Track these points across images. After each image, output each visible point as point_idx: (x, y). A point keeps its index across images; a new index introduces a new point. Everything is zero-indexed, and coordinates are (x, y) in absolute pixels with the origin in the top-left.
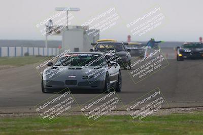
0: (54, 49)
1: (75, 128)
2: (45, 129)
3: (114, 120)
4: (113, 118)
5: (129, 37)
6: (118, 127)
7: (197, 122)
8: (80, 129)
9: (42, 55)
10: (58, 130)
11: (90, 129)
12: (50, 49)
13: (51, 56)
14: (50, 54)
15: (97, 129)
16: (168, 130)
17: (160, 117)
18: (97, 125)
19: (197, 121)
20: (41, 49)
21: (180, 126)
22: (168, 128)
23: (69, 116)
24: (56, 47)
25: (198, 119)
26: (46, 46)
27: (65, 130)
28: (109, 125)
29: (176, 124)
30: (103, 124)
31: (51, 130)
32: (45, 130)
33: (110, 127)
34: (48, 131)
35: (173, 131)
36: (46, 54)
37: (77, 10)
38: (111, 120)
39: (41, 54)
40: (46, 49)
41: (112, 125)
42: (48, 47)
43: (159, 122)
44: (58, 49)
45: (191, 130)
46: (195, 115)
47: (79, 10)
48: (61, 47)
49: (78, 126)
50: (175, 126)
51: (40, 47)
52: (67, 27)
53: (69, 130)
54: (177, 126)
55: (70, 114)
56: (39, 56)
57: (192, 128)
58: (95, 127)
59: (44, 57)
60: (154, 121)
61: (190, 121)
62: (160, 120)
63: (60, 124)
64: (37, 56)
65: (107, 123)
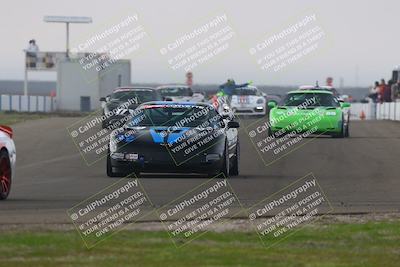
0: (41, 98)
1: (81, 254)
2: (23, 256)
3: (159, 240)
4: (157, 237)
5: (189, 75)
6: (167, 253)
7: (322, 245)
8: (91, 258)
9: (18, 109)
10: (49, 259)
11: (112, 256)
12: (33, 98)
13: (34, 113)
14: (33, 109)
15: (124, 257)
16: (265, 261)
17: (249, 234)
18: (126, 249)
19: (322, 242)
20: (15, 98)
21: (289, 252)
22: (266, 257)
23: (70, 231)
24: (45, 95)
25: (325, 239)
26: (26, 92)
27: (62, 259)
28: (148, 250)
29: (280, 249)
30: (137, 247)
31: (36, 259)
32: (22, 259)
33: (151, 253)
34: (29, 260)
35: (274, 262)
36: (25, 108)
37: (86, 21)
38: (153, 240)
39: (15, 107)
40: (25, 98)
41: (155, 250)
42: (29, 94)
43: (248, 244)
44: (48, 99)
45: (309, 261)
46: (318, 230)
47: (91, 21)
48: (55, 95)
49: (88, 251)
50: (278, 252)
51: (14, 94)
52: (67, 54)
53: (70, 258)
54: (283, 252)
55: (72, 228)
56: (11, 112)
57: (314, 257)
58: (121, 253)
59: (21, 113)
60: (237, 243)
61: (309, 242)
62: (249, 240)
63: (52, 246)
64: (7, 112)
65: (145, 245)
